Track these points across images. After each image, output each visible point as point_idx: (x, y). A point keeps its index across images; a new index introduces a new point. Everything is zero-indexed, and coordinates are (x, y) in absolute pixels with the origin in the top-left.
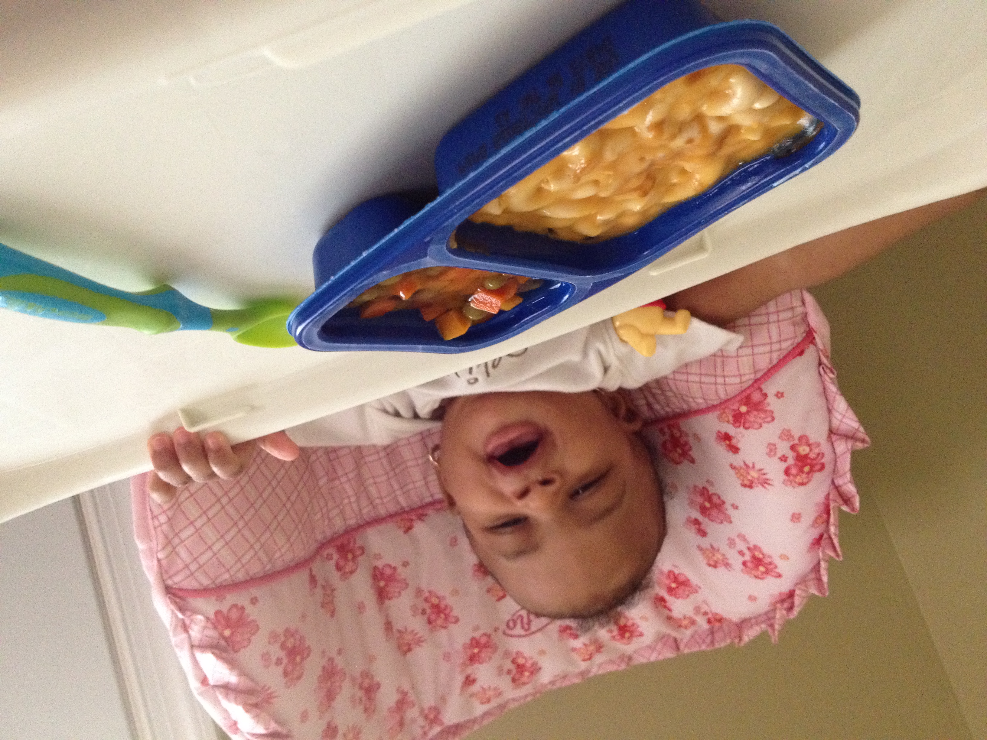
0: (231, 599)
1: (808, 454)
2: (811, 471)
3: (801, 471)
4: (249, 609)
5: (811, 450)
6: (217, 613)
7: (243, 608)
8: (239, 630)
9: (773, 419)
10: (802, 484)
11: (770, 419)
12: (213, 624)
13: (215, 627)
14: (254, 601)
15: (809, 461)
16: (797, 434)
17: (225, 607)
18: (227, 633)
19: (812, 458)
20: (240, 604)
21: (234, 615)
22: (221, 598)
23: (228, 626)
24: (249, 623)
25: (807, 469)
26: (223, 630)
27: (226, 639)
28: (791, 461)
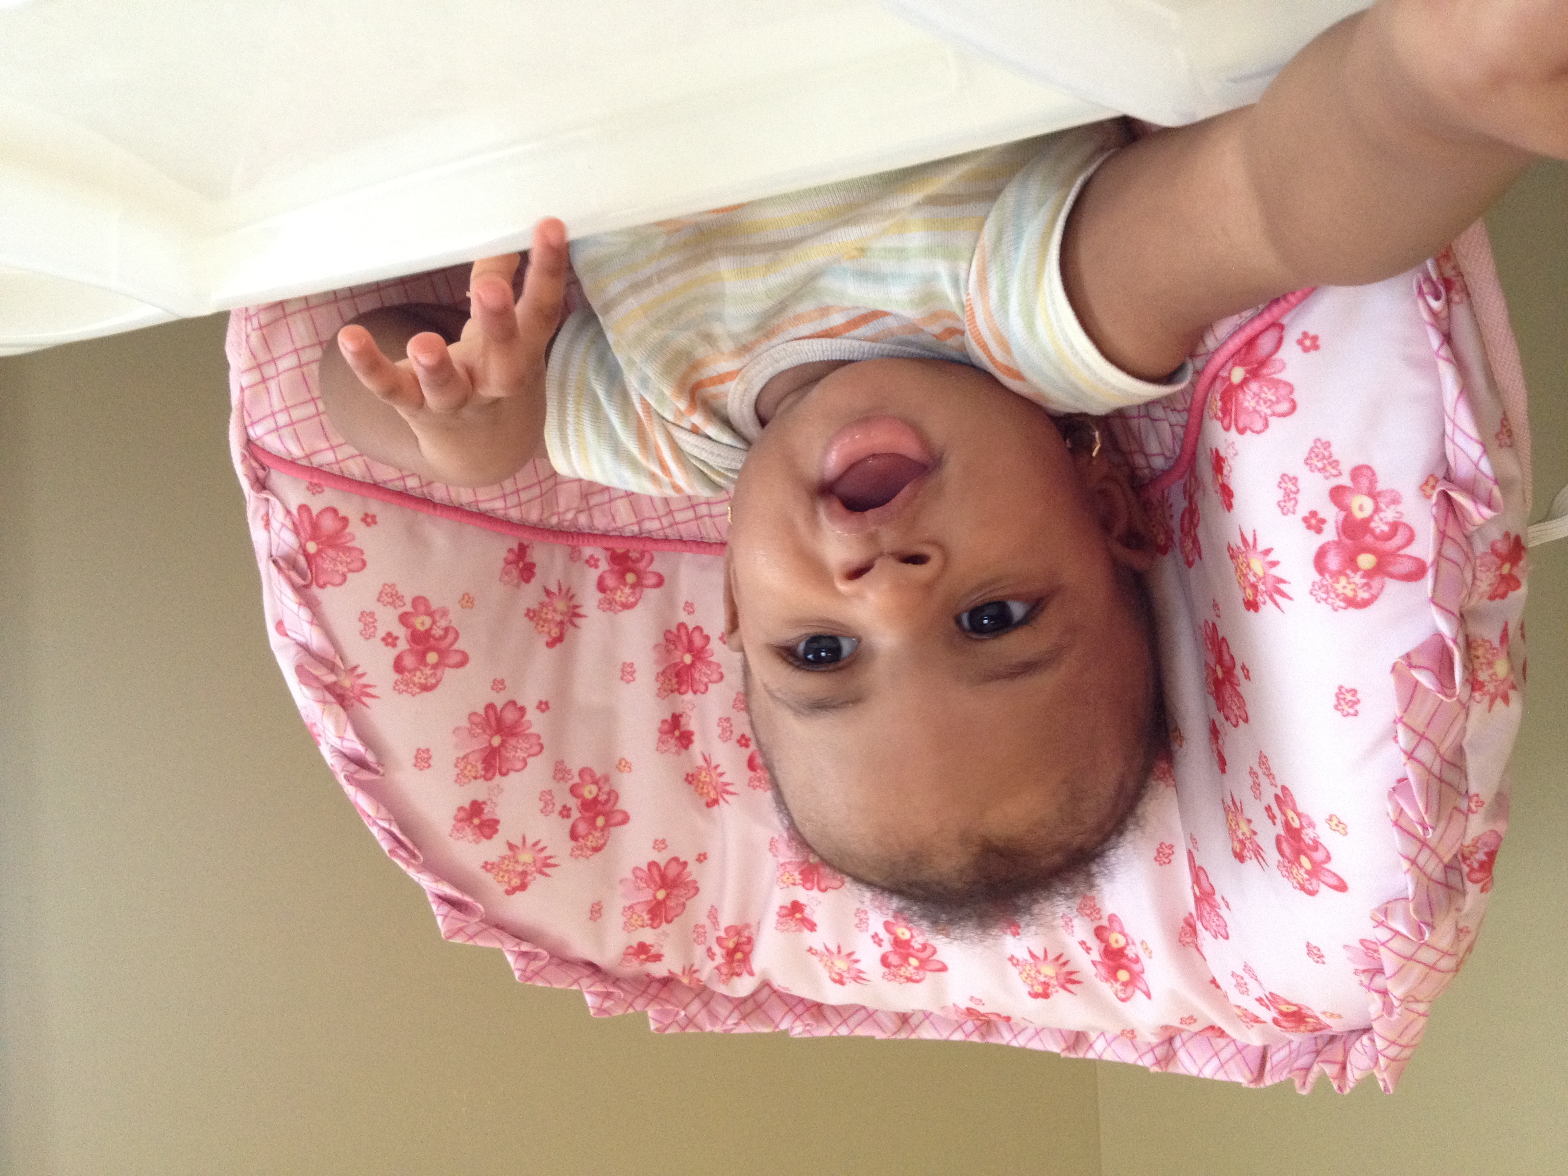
0: (330, 497)
1: (1370, 519)
2: (1380, 570)
3: (1351, 563)
4: (356, 527)
5: (1377, 510)
6: (303, 508)
7: (345, 521)
8: (331, 553)
9: (1294, 408)
10: (1352, 603)
11: (1284, 407)
12: (294, 524)
13: (297, 532)
14: (369, 520)
15: (1369, 539)
16: (1348, 461)
17: (317, 504)
18: (312, 547)
19: (1378, 531)
20: (342, 513)
21: (328, 524)
22: (314, 489)
23: (314, 538)
24: (350, 549)
25: (1366, 561)
26: (307, 540)
27: (307, 555)
28: (1330, 533)
